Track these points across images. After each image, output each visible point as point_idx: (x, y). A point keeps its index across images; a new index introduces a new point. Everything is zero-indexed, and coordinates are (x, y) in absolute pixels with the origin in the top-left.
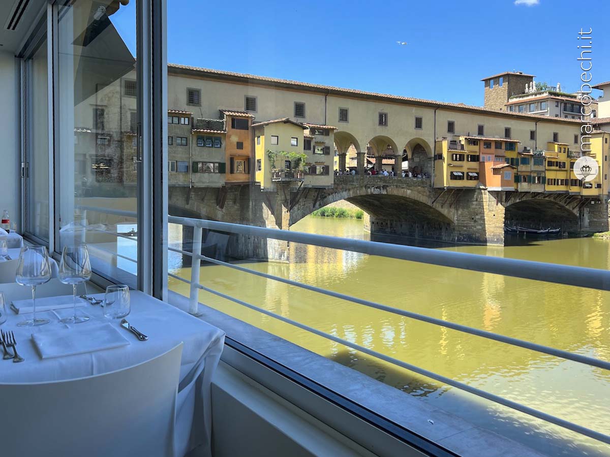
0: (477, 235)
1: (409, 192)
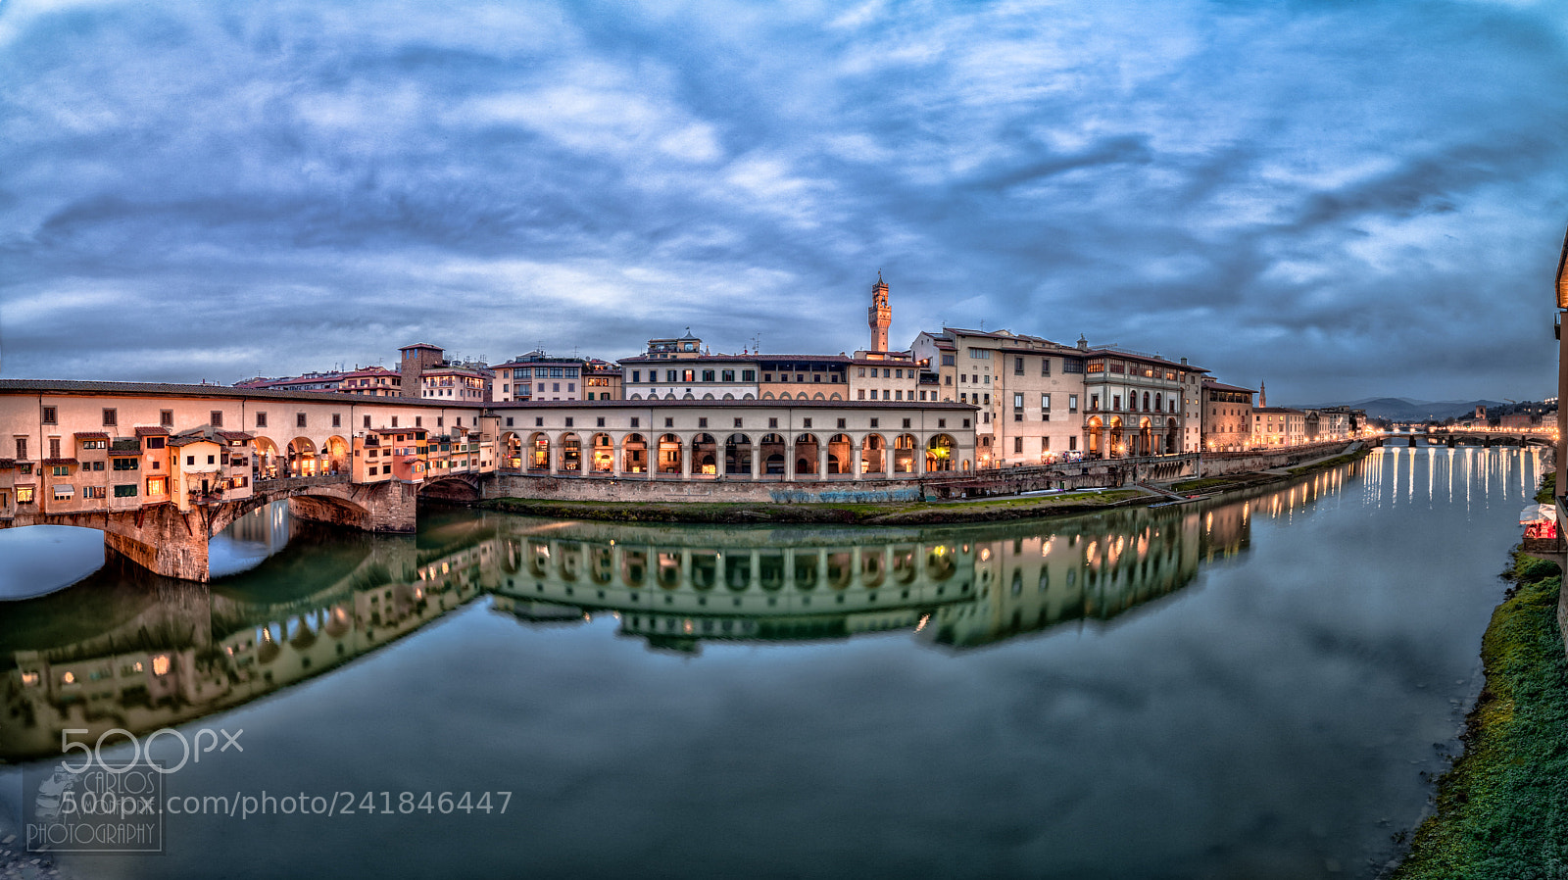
0: (393, 525)
1: (329, 490)
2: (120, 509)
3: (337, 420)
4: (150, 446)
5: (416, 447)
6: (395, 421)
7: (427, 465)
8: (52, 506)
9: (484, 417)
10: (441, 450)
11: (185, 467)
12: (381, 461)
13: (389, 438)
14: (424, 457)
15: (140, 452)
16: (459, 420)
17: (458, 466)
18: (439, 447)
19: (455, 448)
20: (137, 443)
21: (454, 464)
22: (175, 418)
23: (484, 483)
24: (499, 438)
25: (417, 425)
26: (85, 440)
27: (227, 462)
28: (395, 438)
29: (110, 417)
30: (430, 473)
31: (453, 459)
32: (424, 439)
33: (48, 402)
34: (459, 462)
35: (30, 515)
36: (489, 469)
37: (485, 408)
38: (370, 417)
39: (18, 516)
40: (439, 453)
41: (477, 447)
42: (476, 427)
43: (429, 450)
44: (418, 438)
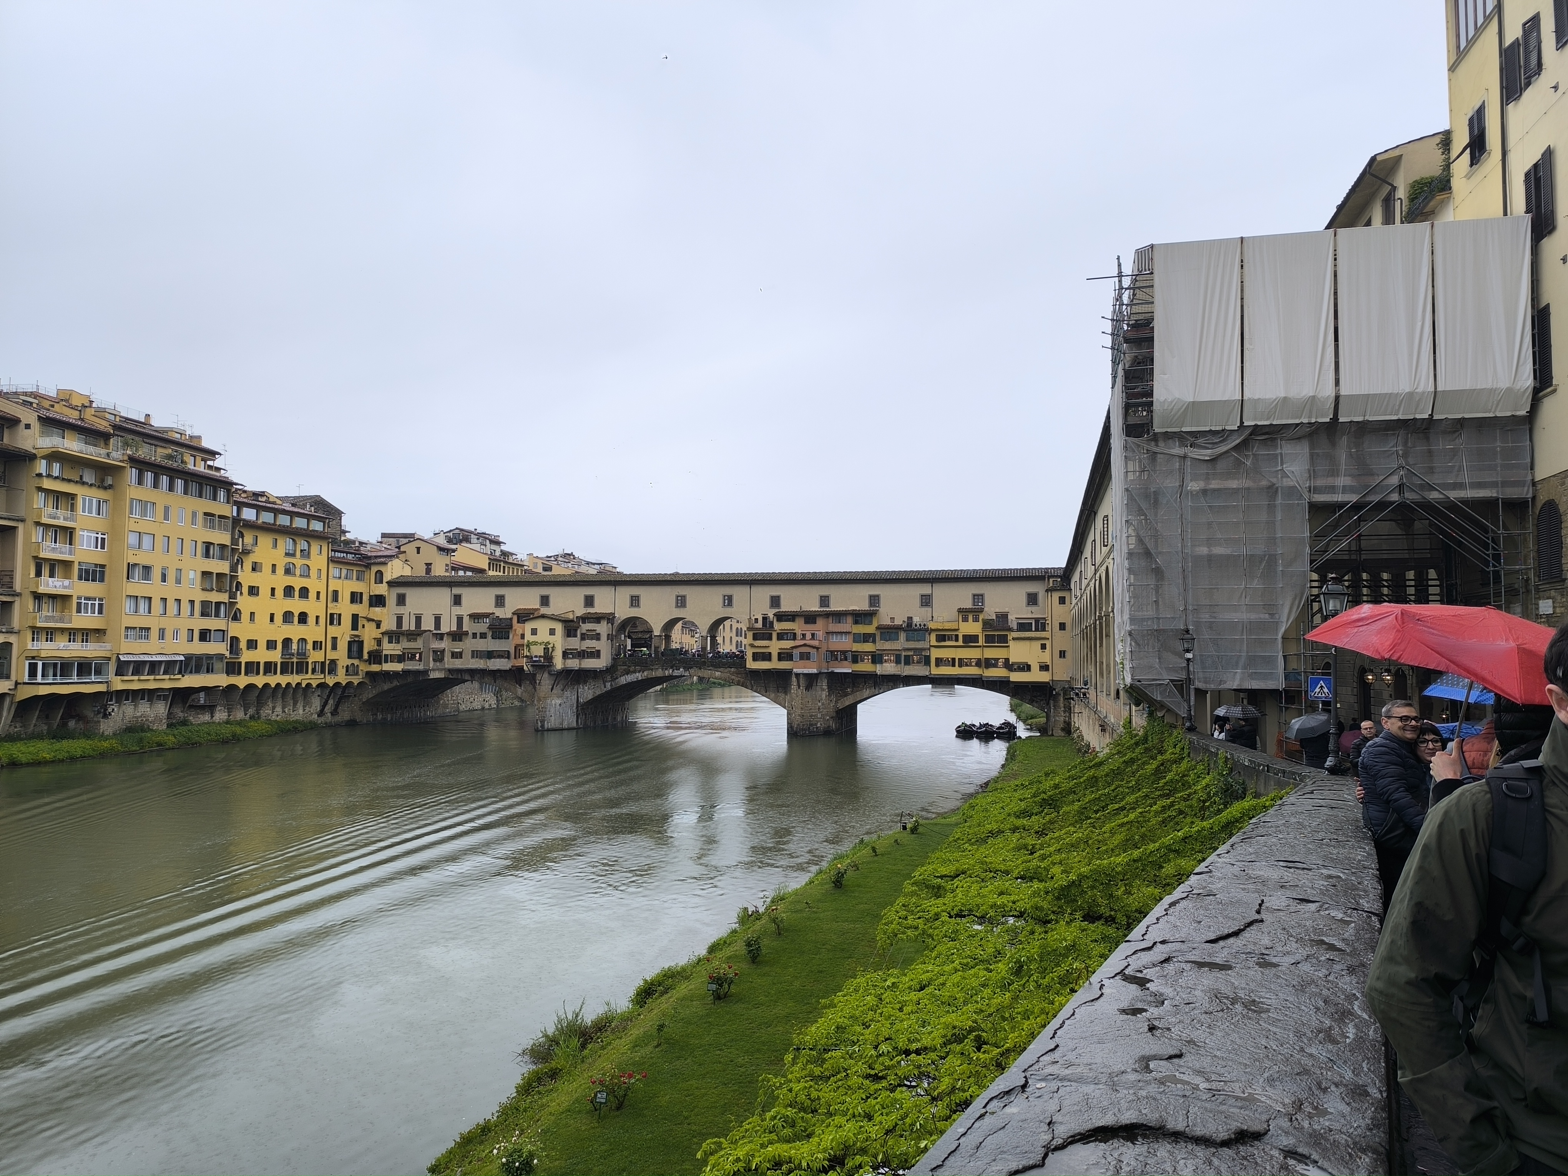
2: (495, 668)
3: (729, 601)
4: (518, 622)
5: (849, 633)
6: (824, 600)
7: (877, 658)
8: (450, 663)
9: (1047, 591)
10: (907, 640)
11: (529, 637)
12: (775, 646)
13: (793, 621)
14: (868, 647)
15: (511, 627)
16: (978, 598)
17: (954, 665)
18: (902, 636)
19: (941, 638)
20: (511, 619)
21: (939, 662)
22: (552, 600)
23: (1052, 702)
24: (1068, 627)
25: (871, 605)
26: (476, 617)
27: (576, 636)
28: (802, 620)
29: (500, 601)
30: (880, 669)
31: (935, 654)
32: (870, 623)
33: (456, 591)
34: (953, 659)
35: (442, 670)
36: (1036, 676)
37: (1053, 576)
38: (779, 597)
39: (433, 670)
40: (901, 643)
41: (1003, 639)
42: (1033, 608)
43: (878, 638)
44: (856, 622)
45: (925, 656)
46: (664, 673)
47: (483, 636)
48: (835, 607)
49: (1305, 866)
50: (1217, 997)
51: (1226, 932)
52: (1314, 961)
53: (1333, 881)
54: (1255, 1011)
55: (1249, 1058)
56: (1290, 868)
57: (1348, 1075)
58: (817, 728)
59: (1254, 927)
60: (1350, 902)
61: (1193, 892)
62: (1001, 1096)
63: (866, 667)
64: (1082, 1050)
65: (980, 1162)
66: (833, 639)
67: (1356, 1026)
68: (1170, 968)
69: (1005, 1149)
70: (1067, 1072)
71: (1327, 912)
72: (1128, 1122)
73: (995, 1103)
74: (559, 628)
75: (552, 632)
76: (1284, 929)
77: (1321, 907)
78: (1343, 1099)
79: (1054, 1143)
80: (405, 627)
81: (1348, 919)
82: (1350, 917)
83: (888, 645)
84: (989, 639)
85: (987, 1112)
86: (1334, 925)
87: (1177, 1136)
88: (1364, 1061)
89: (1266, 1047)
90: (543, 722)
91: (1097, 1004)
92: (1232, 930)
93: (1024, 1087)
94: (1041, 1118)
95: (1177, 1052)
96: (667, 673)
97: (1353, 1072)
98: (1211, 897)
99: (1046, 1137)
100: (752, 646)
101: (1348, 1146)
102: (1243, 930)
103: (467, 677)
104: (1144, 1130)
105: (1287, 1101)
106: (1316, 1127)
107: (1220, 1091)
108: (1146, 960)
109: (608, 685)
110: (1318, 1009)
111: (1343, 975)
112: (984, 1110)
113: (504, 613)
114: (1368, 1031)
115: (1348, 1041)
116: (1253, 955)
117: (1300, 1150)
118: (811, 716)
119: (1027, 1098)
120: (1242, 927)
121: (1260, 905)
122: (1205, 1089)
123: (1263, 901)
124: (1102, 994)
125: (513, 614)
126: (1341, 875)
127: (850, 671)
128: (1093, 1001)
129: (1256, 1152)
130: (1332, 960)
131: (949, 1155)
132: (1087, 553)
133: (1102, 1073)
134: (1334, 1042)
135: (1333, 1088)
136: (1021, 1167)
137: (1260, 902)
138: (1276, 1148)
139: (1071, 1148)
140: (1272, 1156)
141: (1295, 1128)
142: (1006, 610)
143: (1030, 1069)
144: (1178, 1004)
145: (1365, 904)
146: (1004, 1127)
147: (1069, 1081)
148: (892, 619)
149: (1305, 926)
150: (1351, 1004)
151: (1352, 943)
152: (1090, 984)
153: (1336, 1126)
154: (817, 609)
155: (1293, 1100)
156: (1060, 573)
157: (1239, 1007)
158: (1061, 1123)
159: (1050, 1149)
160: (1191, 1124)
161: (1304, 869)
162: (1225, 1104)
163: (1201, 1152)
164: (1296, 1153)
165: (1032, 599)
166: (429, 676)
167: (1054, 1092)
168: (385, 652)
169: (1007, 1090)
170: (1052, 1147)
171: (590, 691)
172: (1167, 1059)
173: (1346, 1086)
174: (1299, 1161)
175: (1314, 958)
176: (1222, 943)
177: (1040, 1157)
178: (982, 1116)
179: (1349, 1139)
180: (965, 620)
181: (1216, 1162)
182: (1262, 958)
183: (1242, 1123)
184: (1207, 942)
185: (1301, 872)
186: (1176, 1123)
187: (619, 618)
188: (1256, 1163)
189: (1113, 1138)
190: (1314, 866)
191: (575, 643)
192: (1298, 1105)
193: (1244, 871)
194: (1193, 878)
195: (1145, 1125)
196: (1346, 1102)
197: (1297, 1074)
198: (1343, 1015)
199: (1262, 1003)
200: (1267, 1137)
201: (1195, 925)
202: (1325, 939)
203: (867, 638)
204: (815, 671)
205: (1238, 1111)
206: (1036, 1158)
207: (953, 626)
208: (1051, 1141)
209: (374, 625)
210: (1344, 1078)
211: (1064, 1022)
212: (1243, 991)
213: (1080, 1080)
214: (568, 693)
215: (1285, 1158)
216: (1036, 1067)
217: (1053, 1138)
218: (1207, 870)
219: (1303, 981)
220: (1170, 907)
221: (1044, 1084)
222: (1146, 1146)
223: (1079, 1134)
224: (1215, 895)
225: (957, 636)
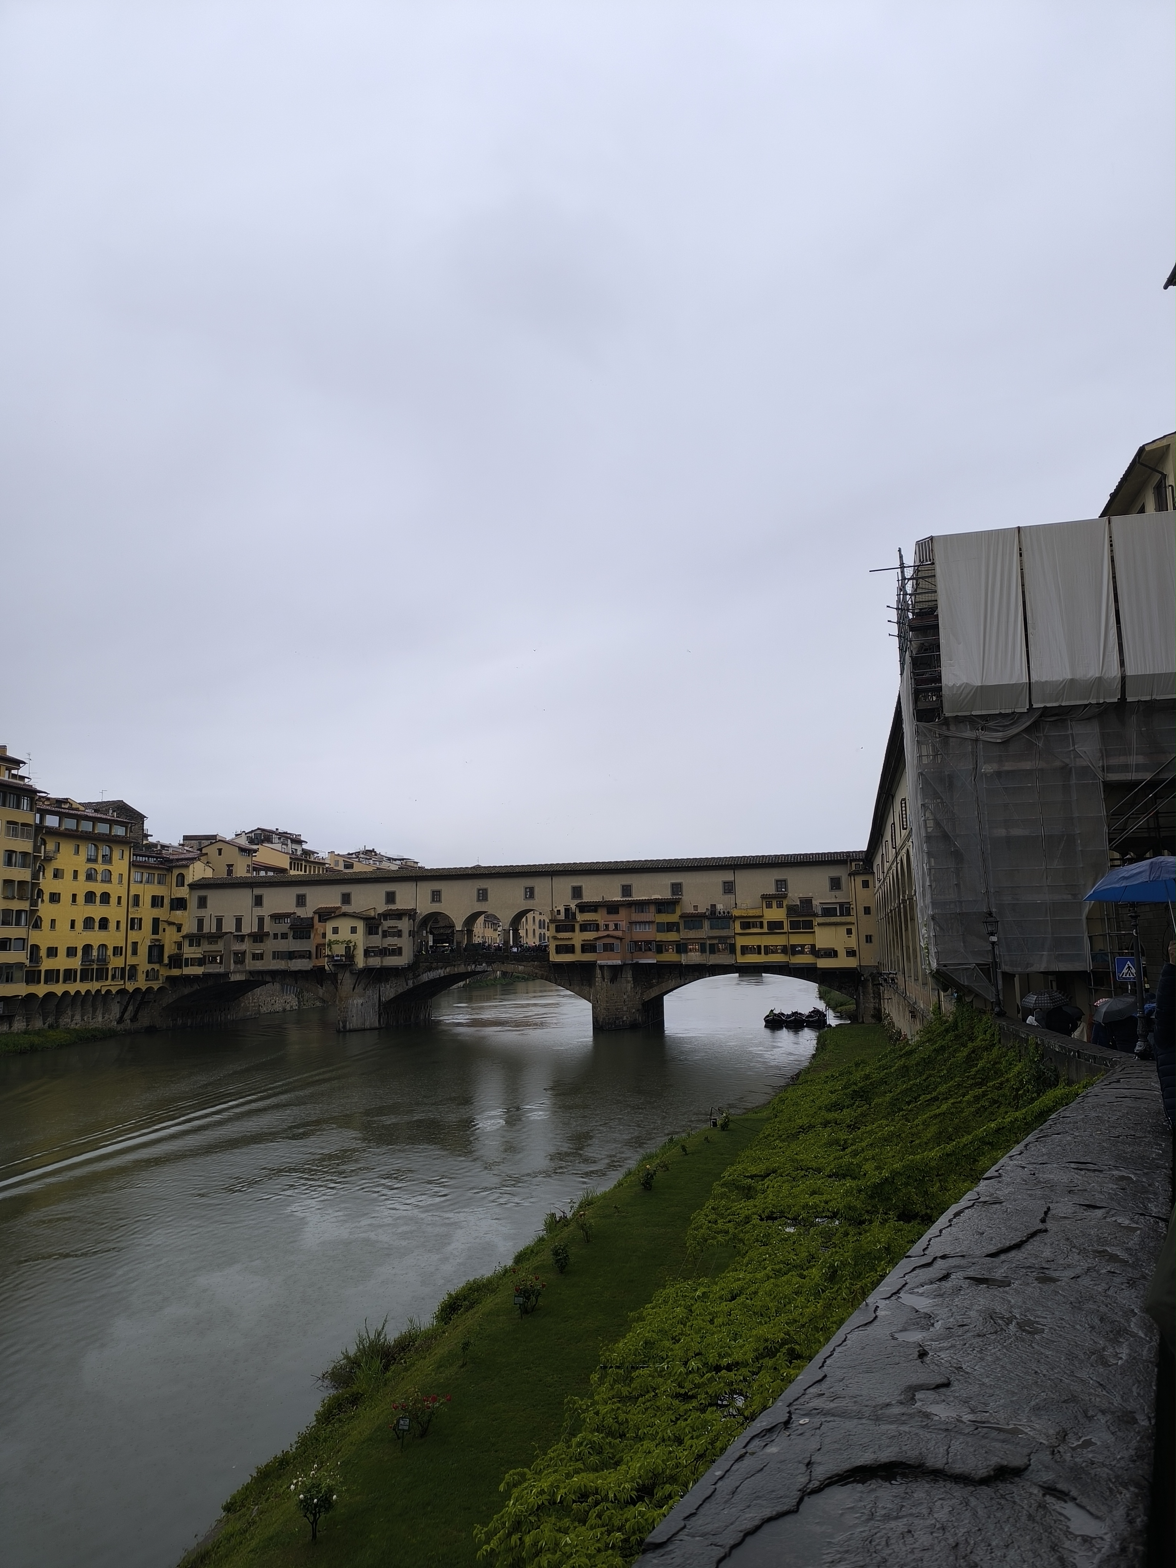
2: (296, 969)
3: (530, 893)
4: (320, 921)
5: (653, 922)
6: (626, 890)
7: (681, 948)
8: (251, 965)
9: (850, 875)
10: (712, 928)
11: (330, 936)
12: (578, 938)
13: (595, 911)
14: (672, 936)
15: (312, 926)
16: (781, 884)
17: (760, 953)
18: (706, 924)
19: (746, 925)
20: (312, 918)
21: (745, 950)
22: (353, 898)
23: (860, 988)
24: (873, 910)
25: (673, 893)
26: (277, 917)
27: (377, 934)
28: (605, 911)
29: (301, 901)
30: (684, 959)
31: (740, 942)
32: (674, 912)
33: (258, 891)
34: (759, 947)
35: (242, 972)
36: (843, 962)
37: (855, 860)
38: (580, 887)
39: (234, 972)
40: (705, 931)
41: (809, 925)
42: (837, 893)
43: (682, 927)
44: (659, 911)
45: (730, 944)
46: (467, 968)
47: (284, 936)
48: (638, 896)
49: (1096, 1167)
50: (992, 1318)
51: (1007, 1244)
52: (1094, 1274)
53: (1123, 1183)
54: (1029, 1332)
55: (1018, 1385)
56: (1081, 1170)
57: (1117, 1401)
58: (623, 1021)
59: (1037, 1238)
60: (1137, 1207)
61: (980, 1200)
62: (762, 1434)
63: (670, 956)
64: (849, 1381)
65: (735, 1509)
66: (636, 928)
67: (1130, 1346)
68: (947, 1285)
69: (760, 1494)
70: (832, 1405)
71: (1114, 1219)
72: (887, 1460)
73: (756, 1442)
74: (360, 926)
75: (354, 930)
76: (1068, 1239)
77: (1108, 1213)
78: (1109, 1428)
79: (811, 1486)
80: (206, 930)
81: (1135, 1226)
82: (1137, 1223)
83: (692, 934)
84: (794, 925)
85: (747, 1452)
86: (1120, 1234)
87: (937, 1475)
88: (1134, 1385)
89: (1036, 1372)
90: (344, 1022)
91: (869, 1328)
92: (1014, 1242)
93: (787, 1424)
94: (800, 1459)
95: (944, 1380)
96: (469, 969)
97: (1122, 1397)
98: (997, 1206)
99: (802, 1480)
100: (555, 938)
101: (1110, 1480)
102: (1026, 1241)
103: (268, 979)
104: (903, 1469)
105: (1051, 1432)
106: (1077, 1460)
107: (984, 1423)
108: (925, 1277)
109: (410, 983)
110: (1093, 1328)
111: (1123, 1289)
112: (744, 1451)
113: (305, 913)
114: (1142, 1351)
115: (1120, 1362)
116: (1033, 1270)
117: (1059, 1486)
118: (617, 1009)
119: (789, 1436)
120: (1024, 1239)
121: (1046, 1213)
122: (969, 1421)
123: (1049, 1209)
124: (876, 1317)
125: (315, 913)
126: (1132, 1176)
127: (655, 962)
128: (866, 1324)
129: (1015, 1490)
130: (1113, 1273)
131: (704, 1501)
132: (888, 836)
133: (867, 1406)
134: (1106, 1364)
135: (1100, 1416)
136: (774, 1513)
137: (1046, 1209)
138: (1035, 1484)
139: (828, 1491)
140: (1031, 1494)
141: (1056, 1462)
142: (810, 895)
143: (795, 1403)
144: (951, 1327)
145: (1154, 1209)
146: (762, 1469)
147: (833, 1415)
148: (696, 907)
149: (1089, 1235)
150: (1129, 1321)
151: (1136, 1253)
152: (867, 1305)
153: (1100, 1458)
154: (619, 899)
155: (1057, 1430)
156: (862, 856)
157: (1012, 1327)
158: (820, 1463)
159: (806, 1493)
160: (950, 1461)
161: (1095, 1170)
162: (987, 1438)
163: (959, 1492)
164: (1055, 1490)
165: (835, 884)
166: (230, 979)
167: (816, 1429)
168: (185, 956)
169: (769, 1427)
170: (808, 1491)
171: (392, 990)
172: (933, 1389)
173: (1113, 1413)
174: (1059, 1498)
175: (1095, 1270)
176: (1003, 1257)
177: (794, 1502)
178: (741, 1458)
179: (1111, 1472)
180: (769, 906)
181: (973, 1502)
182: (1042, 1273)
183: (1002, 1459)
184: (988, 1256)
185: (1092, 1174)
186: (936, 1460)
187: (421, 914)
188: (1014, 1502)
189: (871, 1478)
190: (1105, 1167)
191: (377, 941)
192: (1063, 1436)
193: (1034, 1174)
194: (983, 1183)
195: (904, 1463)
196: (1111, 1431)
197: (1064, 1402)
198: (1118, 1334)
199: (1037, 1323)
200: (1027, 1473)
201: (977, 1237)
202: (1108, 1249)
203: (670, 927)
204: (619, 962)
205: (1000, 1444)
206: (789, 1503)
207: (757, 912)
208: (808, 1483)
209: (175, 928)
210: (1112, 1404)
211: (834, 1350)
212: (1019, 1310)
213: (843, 1414)
214: (369, 992)
215: (1044, 1495)
216: (801, 1400)
217: (810, 1481)
218: (996, 1174)
219: (1081, 1297)
220: (955, 1217)
221: (807, 1420)
222: (904, 1486)
223: (837, 1475)
224: (1001, 1203)
225: (761, 923)
